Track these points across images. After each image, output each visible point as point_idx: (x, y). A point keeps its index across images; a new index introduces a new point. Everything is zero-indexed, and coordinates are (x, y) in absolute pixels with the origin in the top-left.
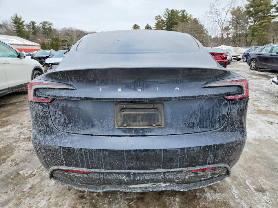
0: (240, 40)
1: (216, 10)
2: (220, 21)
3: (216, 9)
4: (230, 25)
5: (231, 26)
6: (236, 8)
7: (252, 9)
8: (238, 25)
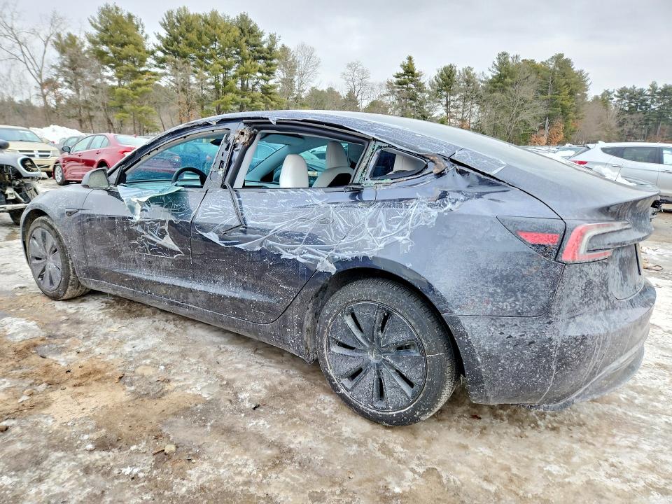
0: (91, 118)
1: (12, 29)
2: (32, 60)
3: (10, 26)
4: (58, 76)
5: (61, 80)
6: (64, 35)
7: (104, 48)
8: (79, 80)
